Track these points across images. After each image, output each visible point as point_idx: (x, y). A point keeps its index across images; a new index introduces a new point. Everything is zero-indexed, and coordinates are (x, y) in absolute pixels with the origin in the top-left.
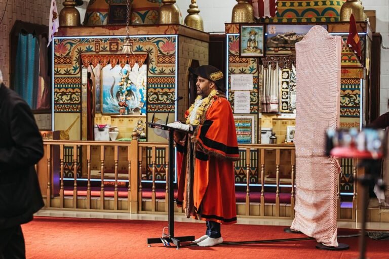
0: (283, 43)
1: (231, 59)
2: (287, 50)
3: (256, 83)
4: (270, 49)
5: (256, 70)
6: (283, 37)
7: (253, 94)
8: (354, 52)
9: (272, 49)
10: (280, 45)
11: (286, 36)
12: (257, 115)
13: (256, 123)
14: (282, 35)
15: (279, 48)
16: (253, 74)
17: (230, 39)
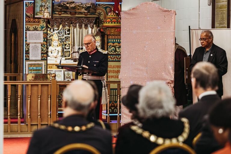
0: (65, 9)
1: (27, 20)
2: (67, 14)
3: (45, 37)
4: (55, 12)
5: (45, 28)
6: (65, 4)
7: (43, 45)
8: (119, 16)
9: (57, 13)
10: (63, 10)
11: (68, 3)
12: (46, 61)
13: (46, 66)
14: (65, 3)
15: (62, 12)
16: (43, 31)
17: (26, 4)
